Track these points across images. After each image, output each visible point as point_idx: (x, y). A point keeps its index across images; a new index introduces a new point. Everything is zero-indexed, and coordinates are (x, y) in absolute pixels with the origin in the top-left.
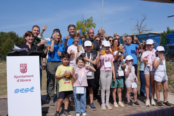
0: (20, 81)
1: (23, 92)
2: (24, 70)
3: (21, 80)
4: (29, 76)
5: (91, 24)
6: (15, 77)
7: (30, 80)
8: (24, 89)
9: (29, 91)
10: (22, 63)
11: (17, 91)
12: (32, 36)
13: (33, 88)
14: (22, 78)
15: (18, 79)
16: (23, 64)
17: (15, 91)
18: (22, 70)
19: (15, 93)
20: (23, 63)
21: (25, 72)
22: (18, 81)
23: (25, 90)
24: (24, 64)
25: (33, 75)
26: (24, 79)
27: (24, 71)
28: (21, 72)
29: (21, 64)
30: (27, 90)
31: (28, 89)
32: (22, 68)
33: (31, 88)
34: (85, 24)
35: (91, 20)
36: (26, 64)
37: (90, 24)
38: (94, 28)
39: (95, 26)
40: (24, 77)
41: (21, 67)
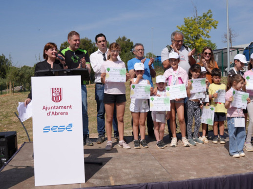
0: (51, 114)
1: (57, 131)
2: (58, 97)
3: (53, 114)
4: (65, 107)
5: (210, 22)
6: (44, 108)
7: (67, 114)
8: (57, 127)
9: (65, 130)
10: (54, 87)
11: (46, 129)
12: (55, 48)
13: (71, 125)
14: (54, 110)
15: (48, 111)
16: (55, 89)
17: (44, 129)
18: (54, 98)
19: (44, 132)
20: (57, 87)
21: (60, 101)
22: (48, 114)
23: (59, 129)
24: (58, 89)
25: (71, 106)
26: (58, 111)
27: (57, 99)
28: (53, 100)
29: (53, 89)
30: (61, 129)
31: (64, 126)
32: (54, 95)
33: (68, 125)
34: (200, 23)
35: (209, 15)
36: (60, 89)
37: (208, 22)
38: (215, 28)
39: (216, 26)
40: (58, 108)
41: (53, 92)
